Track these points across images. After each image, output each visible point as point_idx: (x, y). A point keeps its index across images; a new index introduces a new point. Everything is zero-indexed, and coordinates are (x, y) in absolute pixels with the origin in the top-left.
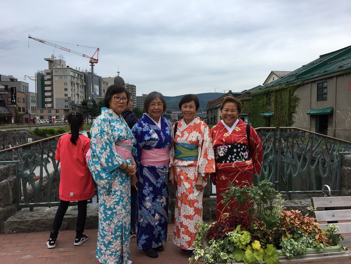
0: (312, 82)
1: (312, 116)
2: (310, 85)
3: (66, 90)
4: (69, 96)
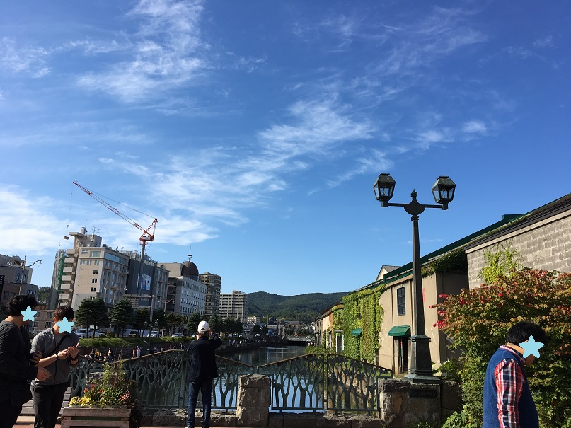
0: (392, 287)
3: (94, 281)
4: (97, 291)
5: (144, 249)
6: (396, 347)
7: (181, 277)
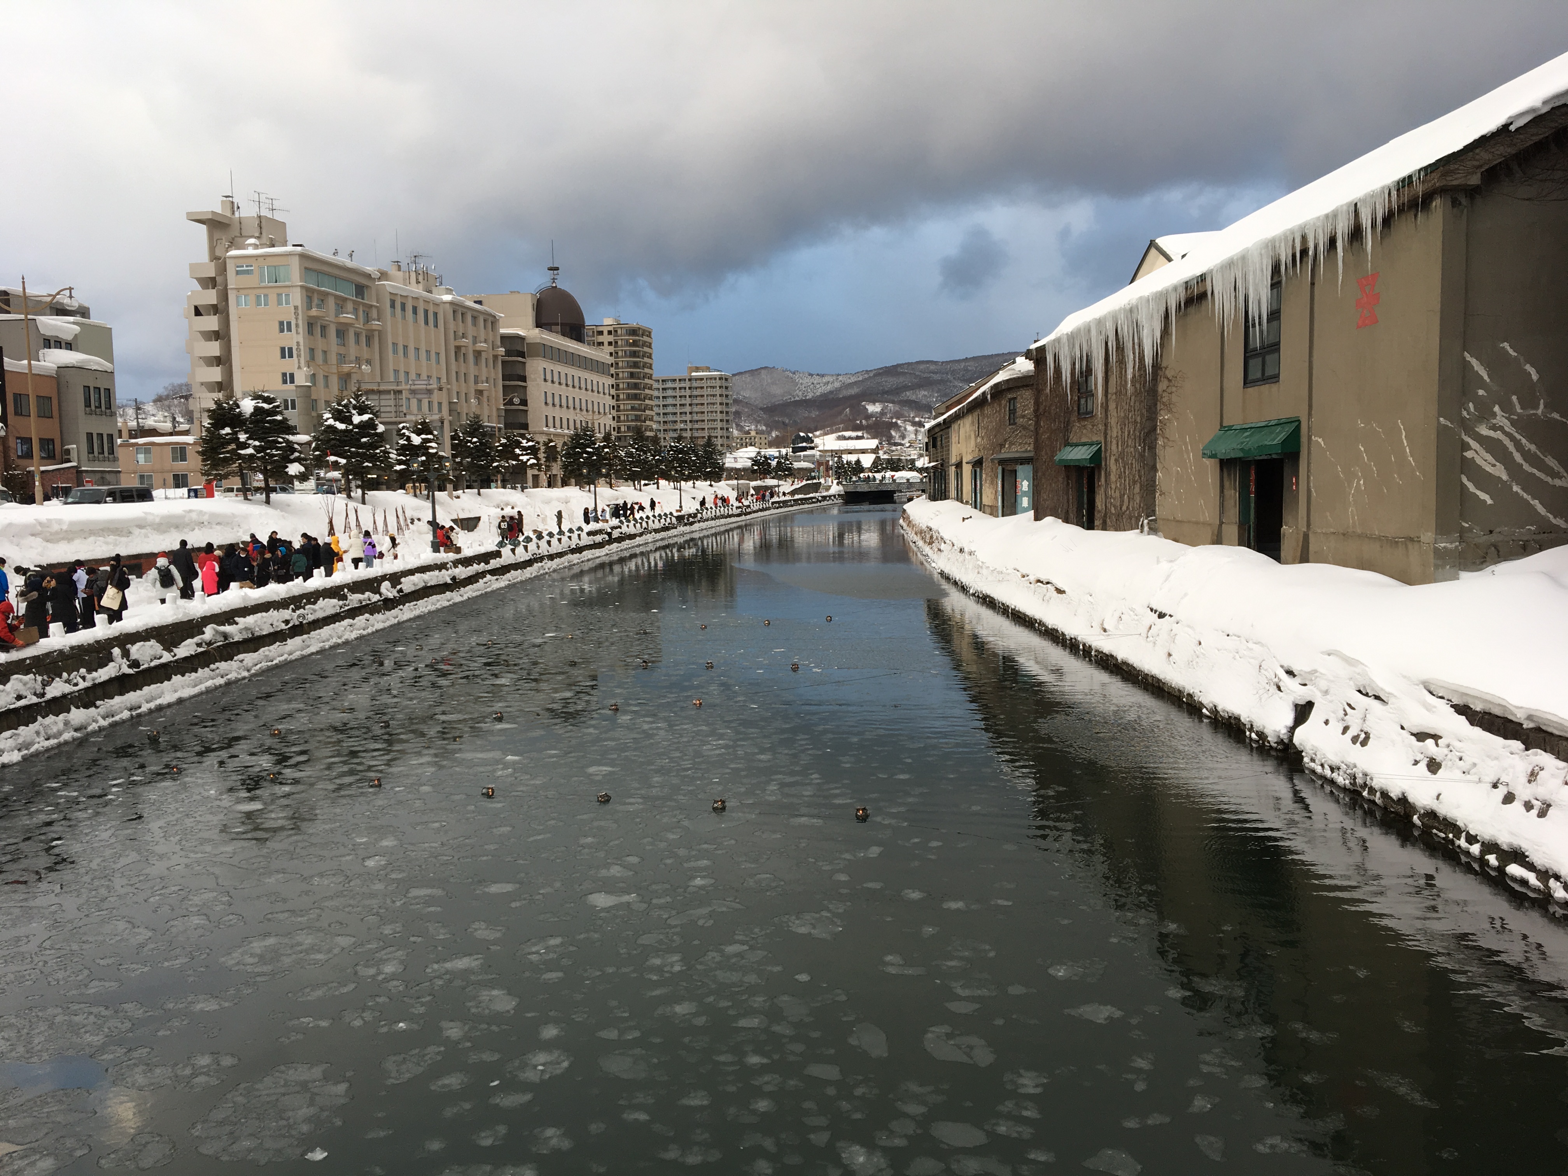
1: (1226, 464)
3: (286, 353)
4: (301, 379)
6: (1233, 495)
7: (535, 334)
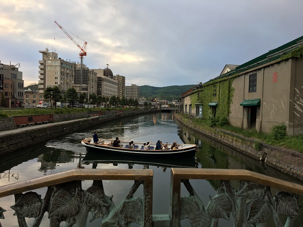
0: (245, 74)
1: (245, 107)
2: (243, 76)
3: (56, 78)
4: (59, 84)
5: (82, 60)
6: (246, 113)
7: (104, 77)
